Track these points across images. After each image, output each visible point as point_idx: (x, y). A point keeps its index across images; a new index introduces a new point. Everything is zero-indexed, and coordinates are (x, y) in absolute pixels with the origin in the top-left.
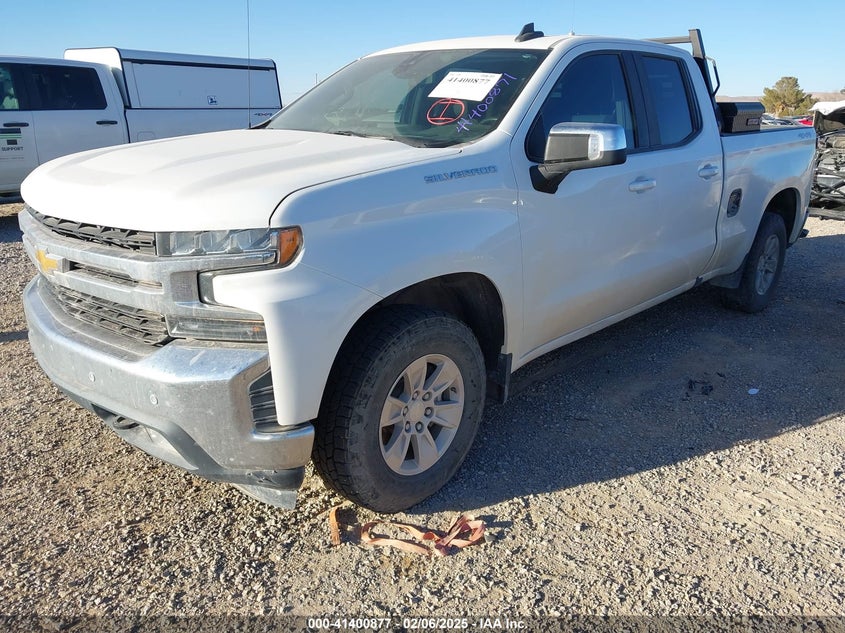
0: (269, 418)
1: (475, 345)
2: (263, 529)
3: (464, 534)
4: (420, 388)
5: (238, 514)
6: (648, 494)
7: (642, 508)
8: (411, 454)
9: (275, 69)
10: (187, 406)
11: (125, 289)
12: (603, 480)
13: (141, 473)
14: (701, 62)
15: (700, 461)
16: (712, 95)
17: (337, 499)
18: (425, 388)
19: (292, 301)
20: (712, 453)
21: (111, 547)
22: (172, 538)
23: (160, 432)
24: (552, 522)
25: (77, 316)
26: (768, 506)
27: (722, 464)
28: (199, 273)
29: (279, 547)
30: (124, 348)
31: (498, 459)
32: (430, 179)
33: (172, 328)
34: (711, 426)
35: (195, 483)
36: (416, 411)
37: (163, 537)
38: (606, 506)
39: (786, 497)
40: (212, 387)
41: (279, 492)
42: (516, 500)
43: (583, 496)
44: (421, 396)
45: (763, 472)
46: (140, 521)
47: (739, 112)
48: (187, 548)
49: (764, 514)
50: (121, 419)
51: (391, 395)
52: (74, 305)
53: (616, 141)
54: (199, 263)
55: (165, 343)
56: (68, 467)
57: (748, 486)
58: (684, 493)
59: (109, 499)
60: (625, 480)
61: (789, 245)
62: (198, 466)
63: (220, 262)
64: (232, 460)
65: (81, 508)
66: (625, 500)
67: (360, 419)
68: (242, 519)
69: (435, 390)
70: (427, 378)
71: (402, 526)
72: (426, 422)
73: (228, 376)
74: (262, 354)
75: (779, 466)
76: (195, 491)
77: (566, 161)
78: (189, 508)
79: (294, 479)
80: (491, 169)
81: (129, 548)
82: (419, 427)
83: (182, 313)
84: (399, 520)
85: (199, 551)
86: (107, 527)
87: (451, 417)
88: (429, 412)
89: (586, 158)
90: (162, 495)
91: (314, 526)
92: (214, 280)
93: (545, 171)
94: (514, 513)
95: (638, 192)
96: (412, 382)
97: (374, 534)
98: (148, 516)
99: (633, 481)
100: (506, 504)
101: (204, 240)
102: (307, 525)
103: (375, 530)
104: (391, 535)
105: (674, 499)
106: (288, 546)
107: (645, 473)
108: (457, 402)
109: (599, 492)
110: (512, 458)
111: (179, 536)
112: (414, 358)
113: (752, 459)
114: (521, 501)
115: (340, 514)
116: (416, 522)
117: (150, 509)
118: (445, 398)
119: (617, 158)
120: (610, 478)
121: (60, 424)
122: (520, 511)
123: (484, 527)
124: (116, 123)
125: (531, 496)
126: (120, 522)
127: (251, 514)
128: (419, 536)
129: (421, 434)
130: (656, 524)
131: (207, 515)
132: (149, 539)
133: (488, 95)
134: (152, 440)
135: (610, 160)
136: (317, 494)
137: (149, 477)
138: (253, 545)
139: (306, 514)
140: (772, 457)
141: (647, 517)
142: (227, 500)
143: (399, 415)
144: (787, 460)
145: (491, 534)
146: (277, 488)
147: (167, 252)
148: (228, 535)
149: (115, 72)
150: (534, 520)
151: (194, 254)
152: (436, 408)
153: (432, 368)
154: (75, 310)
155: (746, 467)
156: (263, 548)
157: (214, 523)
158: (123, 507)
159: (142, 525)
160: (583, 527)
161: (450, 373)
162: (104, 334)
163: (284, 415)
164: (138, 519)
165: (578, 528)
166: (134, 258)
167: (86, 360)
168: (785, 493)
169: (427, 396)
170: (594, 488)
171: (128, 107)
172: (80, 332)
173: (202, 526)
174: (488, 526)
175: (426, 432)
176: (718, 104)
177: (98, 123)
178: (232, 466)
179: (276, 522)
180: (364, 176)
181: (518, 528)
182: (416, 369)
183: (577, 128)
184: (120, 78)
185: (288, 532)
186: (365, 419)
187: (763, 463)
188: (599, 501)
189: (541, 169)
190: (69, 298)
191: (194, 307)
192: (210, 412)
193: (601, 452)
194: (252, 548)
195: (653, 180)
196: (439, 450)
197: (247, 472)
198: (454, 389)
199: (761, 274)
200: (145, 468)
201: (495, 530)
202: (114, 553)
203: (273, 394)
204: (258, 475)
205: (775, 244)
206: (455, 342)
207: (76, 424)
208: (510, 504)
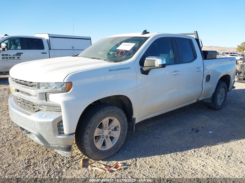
0: (62, 132)
1: (124, 115)
2: (63, 163)
3: (116, 167)
4: (107, 126)
5: (57, 159)
6: (171, 159)
7: (169, 163)
8: (104, 144)
9: (90, 39)
10: (41, 128)
11: (29, 97)
12: (159, 155)
13: (34, 147)
14: (197, 40)
15: (189, 151)
16: (200, 48)
17: (84, 156)
18: (108, 126)
19: (69, 101)
20: (193, 149)
21: (22, 165)
22: (38, 164)
23: (35, 134)
24: (142, 165)
25: (19, 103)
26: (206, 164)
27: (196, 152)
28: (46, 93)
29: (66, 167)
30: (28, 112)
31: (132, 148)
32: (110, 70)
33: (40, 107)
34: (195, 141)
35: (48, 150)
36: (106, 132)
37: (36, 163)
38: (159, 162)
39: (212, 162)
40: (48, 123)
41: (65, 152)
42: (133, 159)
43: (153, 159)
44: (107, 129)
45: (207, 155)
46: (31, 159)
47: (209, 53)
48: (41, 166)
49: (203, 167)
50: (27, 131)
51: (98, 127)
52: (18, 101)
53: (162, 62)
54: (46, 91)
55: (38, 111)
56: (16, 144)
57: (201, 159)
58: (182, 160)
59: (25, 153)
60: (166, 155)
61: (228, 91)
62: (44, 144)
63: (51, 90)
64: (52, 142)
65: (17, 154)
66: (165, 160)
67: (88, 133)
68: (58, 160)
69: (112, 127)
70: (109, 124)
71: (100, 164)
72: (109, 136)
73: (52, 120)
74: (61, 115)
75: (212, 153)
76: (47, 152)
77: (150, 66)
78: (44, 156)
79: (69, 149)
80: (129, 68)
81: (27, 166)
82: (107, 137)
83: (41, 103)
84: (100, 162)
85: (44, 167)
86: (22, 160)
87: (117, 135)
88: (110, 133)
89: (155, 66)
90: (38, 153)
91: (76, 163)
92: (49, 95)
93: (145, 69)
94: (132, 162)
95: (175, 75)
96: (104, 124)
97: (92, 166)
98: (33, 158)
99: (168, 156)
100: (130, 160)
101: (48, 85)
102: (75, 162)
103: (93, 165)
104: (96, 166)
105: (178, 161)
106: (68, 168)
107: (172, 154)
108: (118, 131)
109: (158, 158)
110: (136, 147)
111: (40, 164)
112: (104, 118)
113: (205, 151)
114: (135, 159)
115: (84, 160)
116: (104, 164)
117: (34, 156)
118: (115, 129)
119: (163, 66)
120: (162, 155)
121: (17, 133)
122: (134, 162)
123: (122, 166)
124: (46, 53)
125: (138, 158)
126: (26, 159)
127: (61, 159)
128: (104, 167)
129: (107, 139)
130: (171, 168)
131: (49, 158)
132: (32, 164)
133: (131, 49)
134: (34, 137)
135: (161, 66)
136: (79, 154)
137: (36, 148)
138: (59, 167)
139: (75, 159)
140: (211, 151)
141: (169, 165)
142: (55, 155)
143: (100, 133)
144: (215, 152)
145: (124, 168)
146: (65, 151)
147: (39, 88)
148: (53, 164)
149: (47, 40)
150: (137, 164)
151: (45, 88)
152: (112, 132)
153: (111, 121)
154: (18, 102)
155: (202, 153)
156: (61, 168)
157: (50, 160)
158: (27, 155)
159: (31, 160)
160: (150, 167)
161: (116, 122)
162: (25, 108)
163: (66, 131)
164: (30, 158)
165: (149, 168)
166: (31, 89)
167: (19, 115)
168: (212, 161)
169: (109, 129)
170: (156, 157)
171: (50, 49)
172: (19, 108)
173: (47, 161)
174: (124, 166)
175: (109, 138)
176: (203, 51)
177: (42, 53)
178: (53, 144)
179: (67, 161)
180: (91, 69)
181: (132, 167)
182: (105, 121)
183: (152, 58)
184: (48, 42)
185: (69, 164)
186: (89, 134)
187: (207, 152)
188: (157, 160)
189: (143, 69)
190: (17, 99)
191: (44, 102)
192: (47, 129)
193: (161, 147)
194: (58, 168)
195: (179, 72)
196: (112, 144)
197: (57, 146)
198: (118, 127)
199: (219, 99)
200: (36, 145)
201: (125, 167)
202: (22, 167)
203: (63, 125)
204: (59, 147)
205: (223, 91)
206: (117, 114)
207: (21, 133)
208: (131, 160)
